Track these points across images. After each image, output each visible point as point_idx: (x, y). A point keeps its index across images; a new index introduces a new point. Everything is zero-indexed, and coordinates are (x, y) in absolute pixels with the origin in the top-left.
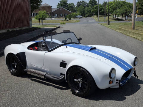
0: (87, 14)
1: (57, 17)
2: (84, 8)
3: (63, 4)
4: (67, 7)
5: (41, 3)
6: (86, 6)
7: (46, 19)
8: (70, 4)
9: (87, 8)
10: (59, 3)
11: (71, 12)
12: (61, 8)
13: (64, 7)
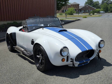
0: (110, 10)
1: (83, 13)
2: (107, 5)
3: (90, 2)
4: (93, 4)
5: (68, 1)
6: (110, 3)
7: (74, 14)
8: (96, 2)
9: (110, 5)
10: (86, 2)
11: (95, 8)
12: (87, 5)
13: (90, 5)
